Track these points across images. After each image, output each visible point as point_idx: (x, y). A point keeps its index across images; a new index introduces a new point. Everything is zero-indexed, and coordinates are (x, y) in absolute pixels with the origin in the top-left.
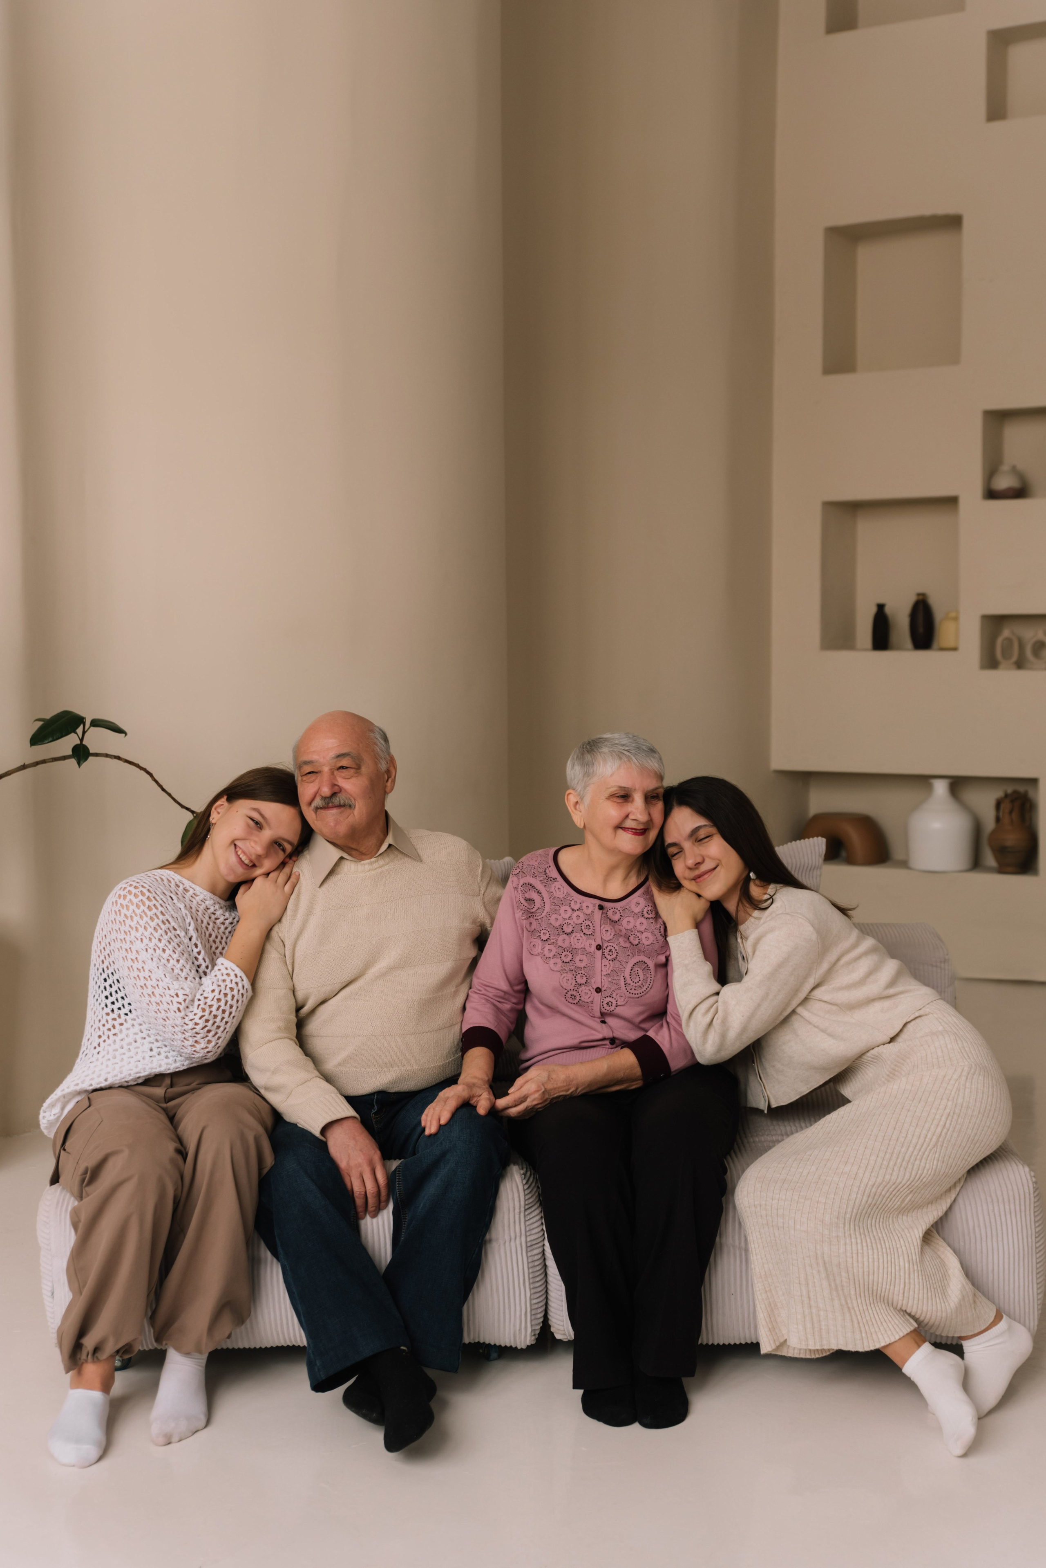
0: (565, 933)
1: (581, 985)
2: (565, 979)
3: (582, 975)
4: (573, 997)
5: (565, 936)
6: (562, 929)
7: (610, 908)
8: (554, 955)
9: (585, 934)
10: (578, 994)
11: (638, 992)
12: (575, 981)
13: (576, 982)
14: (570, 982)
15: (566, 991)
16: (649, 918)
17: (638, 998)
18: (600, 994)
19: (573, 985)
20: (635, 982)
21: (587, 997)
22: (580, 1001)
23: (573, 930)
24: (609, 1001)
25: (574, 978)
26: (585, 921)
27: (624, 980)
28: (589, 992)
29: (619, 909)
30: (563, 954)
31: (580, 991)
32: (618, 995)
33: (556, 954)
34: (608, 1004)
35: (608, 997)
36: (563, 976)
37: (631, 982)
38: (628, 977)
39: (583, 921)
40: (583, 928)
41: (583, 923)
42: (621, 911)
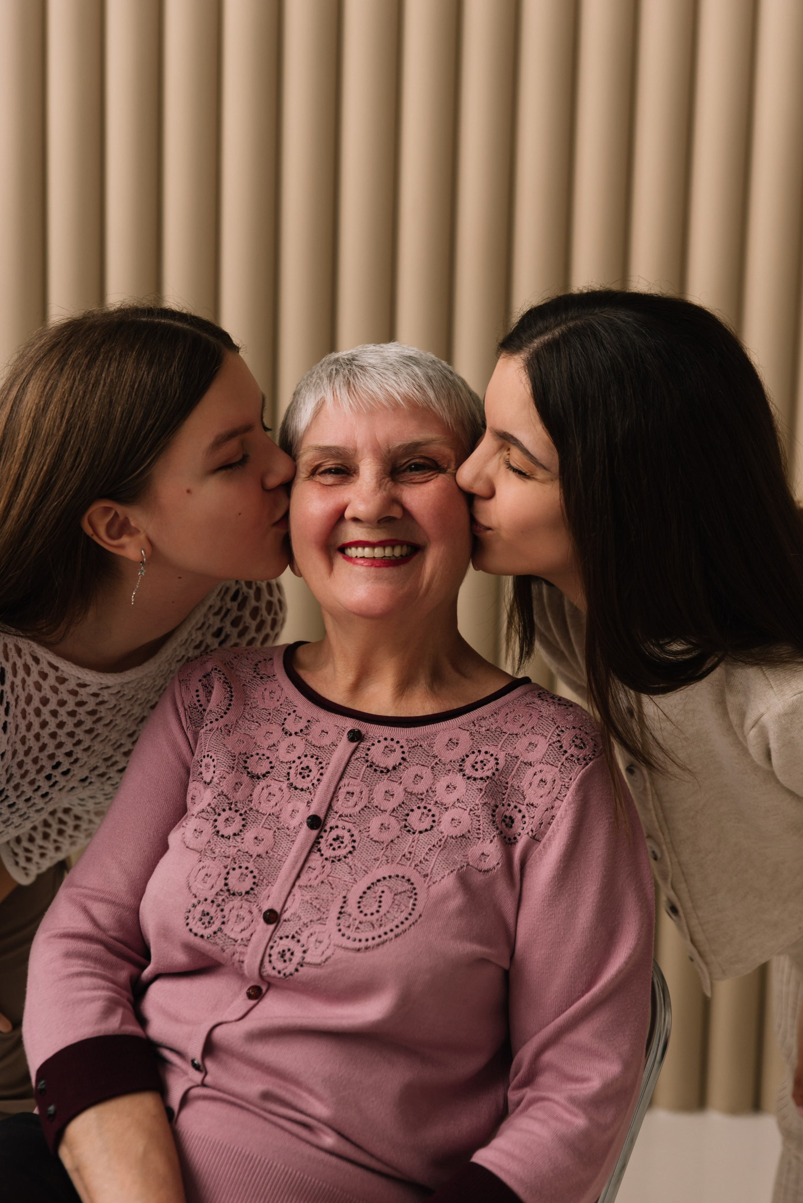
0: (248, 773)
1: (234, 894)
2: (203, 873)
3: (245, 871)
4: (206, 919)
5: (245, 779)
6: (246, 762)
7: (381, 739)
8: (203, 811)
9: (292, 784)
10: (220, 914)
11: (363, 936)
12: (223, 882)
13: (226, 885)
14: (210, 881)
15: (195, 901)
16: (475, 779)
17: (359, 950)
18: (272, 927)
19: (216, 889)
20: (365, 912)
21: (238, 928)
22: (219, 934)
23: (268, 773)
24: (286, 948)
25: (223, 875)
26: (303, 758)
27: (341, 904)
28: (248, 918)
29: (403, 742)
30: (224, 815)
31: (227, 908)
32: (313, 939)
33: (209, 809)
34: (282, 954)
35: (287, 937)
36: (201, 864)
37: (355, 912)
38: (353, 899)
39: (299, 758)
40: (292, 772)
41: (298, 762)
42: (406, 749)
